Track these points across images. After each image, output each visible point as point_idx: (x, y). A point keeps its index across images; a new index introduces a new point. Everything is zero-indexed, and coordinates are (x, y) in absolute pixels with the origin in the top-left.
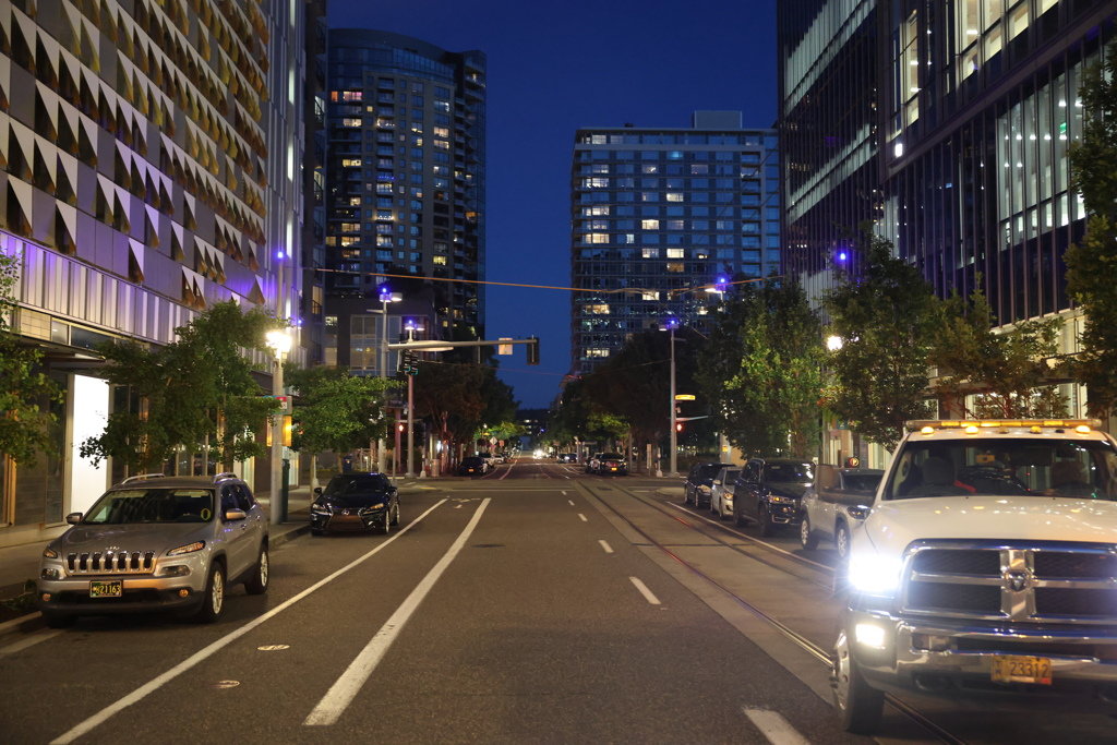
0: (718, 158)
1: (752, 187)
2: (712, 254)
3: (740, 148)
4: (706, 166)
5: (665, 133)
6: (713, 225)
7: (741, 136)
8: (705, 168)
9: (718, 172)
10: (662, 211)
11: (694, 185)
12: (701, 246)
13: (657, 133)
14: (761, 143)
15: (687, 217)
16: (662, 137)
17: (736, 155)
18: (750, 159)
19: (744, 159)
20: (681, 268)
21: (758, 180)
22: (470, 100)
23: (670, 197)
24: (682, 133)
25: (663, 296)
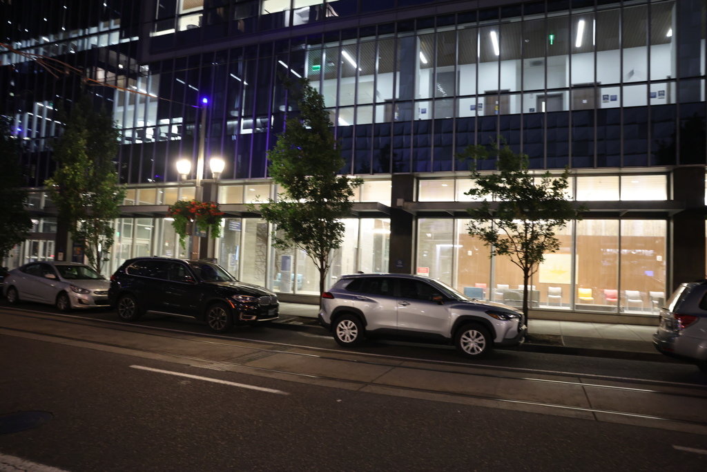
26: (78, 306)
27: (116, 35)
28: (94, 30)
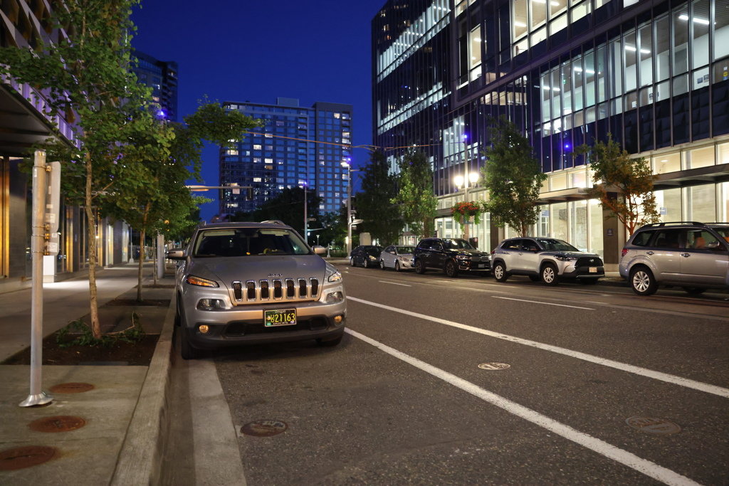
0: (288, 119)
1: (303, 133)
2: (285, 162)
3: (298, 116)
4: (283, 123)
5: (265, 106)
6: (286, 149)
7: (299, 110)
8: (282, 123)
9: (288, 125)
10: (263, 141)
11: (278, 130)
12: (280, 158)
13: (261, 106)
14: (307, 114)
15: (274, 144)
16: (263, 108)
17: (297, 119)
18: (302, 121)
19: (300, 120)
20: (271, 168)
21: (306, 130)
22: (170, 85)
23: (266, 136)
24: (272, 107)
25: (263, 180)
26: (403, 268)
27: (441, 92)
28: (431, 92)
